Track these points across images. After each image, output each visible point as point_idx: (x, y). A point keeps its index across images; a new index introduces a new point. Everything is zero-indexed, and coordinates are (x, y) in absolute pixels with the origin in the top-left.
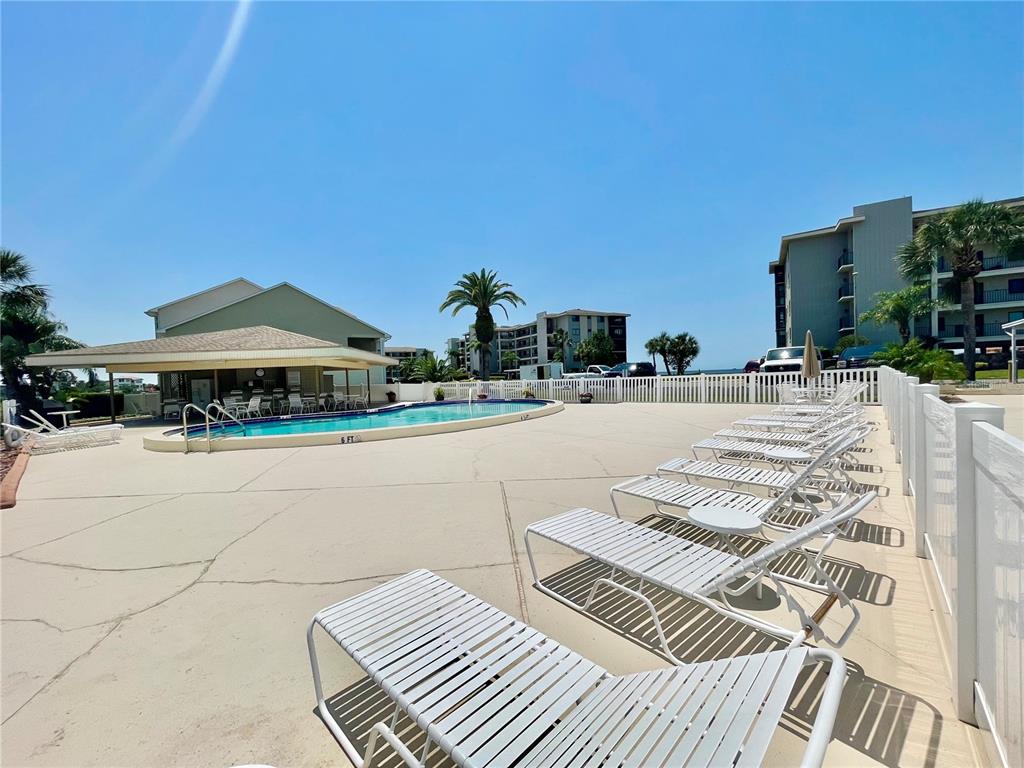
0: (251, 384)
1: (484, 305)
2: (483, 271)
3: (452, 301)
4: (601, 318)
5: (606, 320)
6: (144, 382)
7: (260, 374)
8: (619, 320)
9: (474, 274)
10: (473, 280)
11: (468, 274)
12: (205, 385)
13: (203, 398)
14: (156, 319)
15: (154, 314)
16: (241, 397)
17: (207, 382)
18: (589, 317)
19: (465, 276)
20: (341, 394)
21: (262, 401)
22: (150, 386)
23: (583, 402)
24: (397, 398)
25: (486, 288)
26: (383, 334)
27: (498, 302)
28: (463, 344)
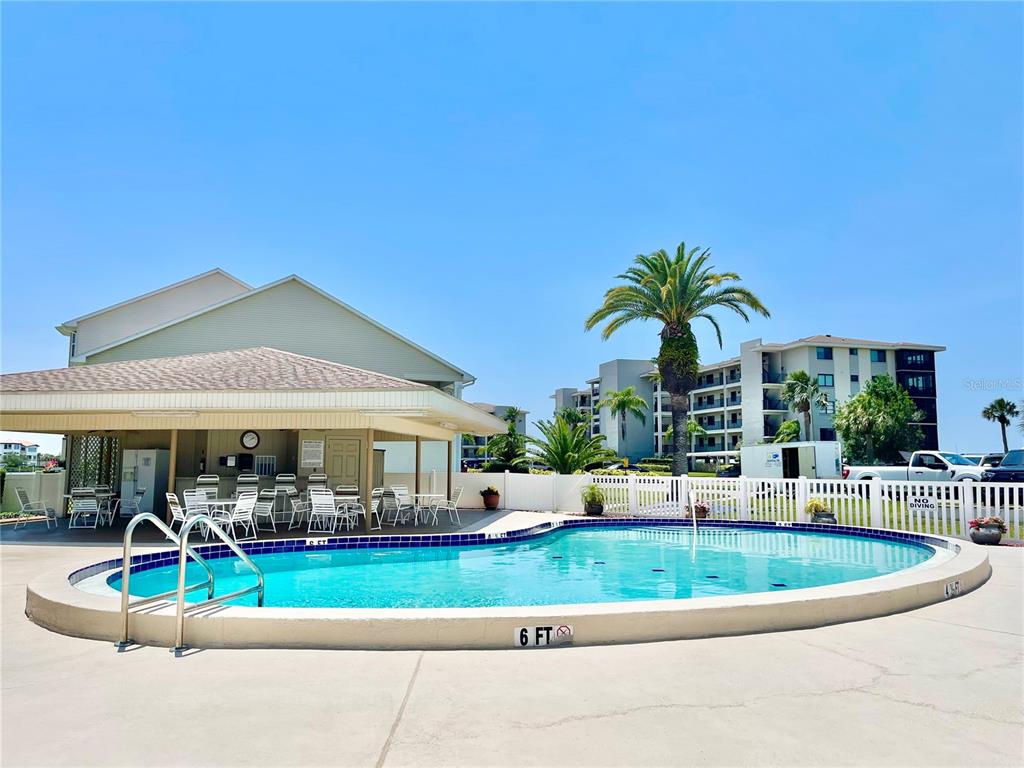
0: (231, 462)
1: (679, 315)
2: (681, 250)
3: (612, 308)
4: (880, 355)
5: (890, 359)
6: (39, 450)
7: (250, 441)
8: (919, 358)
9: (662, 255)
10: (659, 268)
11: (649, 254)
12: (147, 461)
13: (141, 489)
14: (73, 340)
15: (72, 331)
16: (215, 490)
17: (152, 454)
18: (853, 351)
19: (643, 260)
20: (406, 492)
21: (260, 499)
22: (49, 458)
23: (979, 540)
24: (500, 505)
25: (685, 285)
26: (461, 375)
27: (707, 310)
28: (584, 400)
